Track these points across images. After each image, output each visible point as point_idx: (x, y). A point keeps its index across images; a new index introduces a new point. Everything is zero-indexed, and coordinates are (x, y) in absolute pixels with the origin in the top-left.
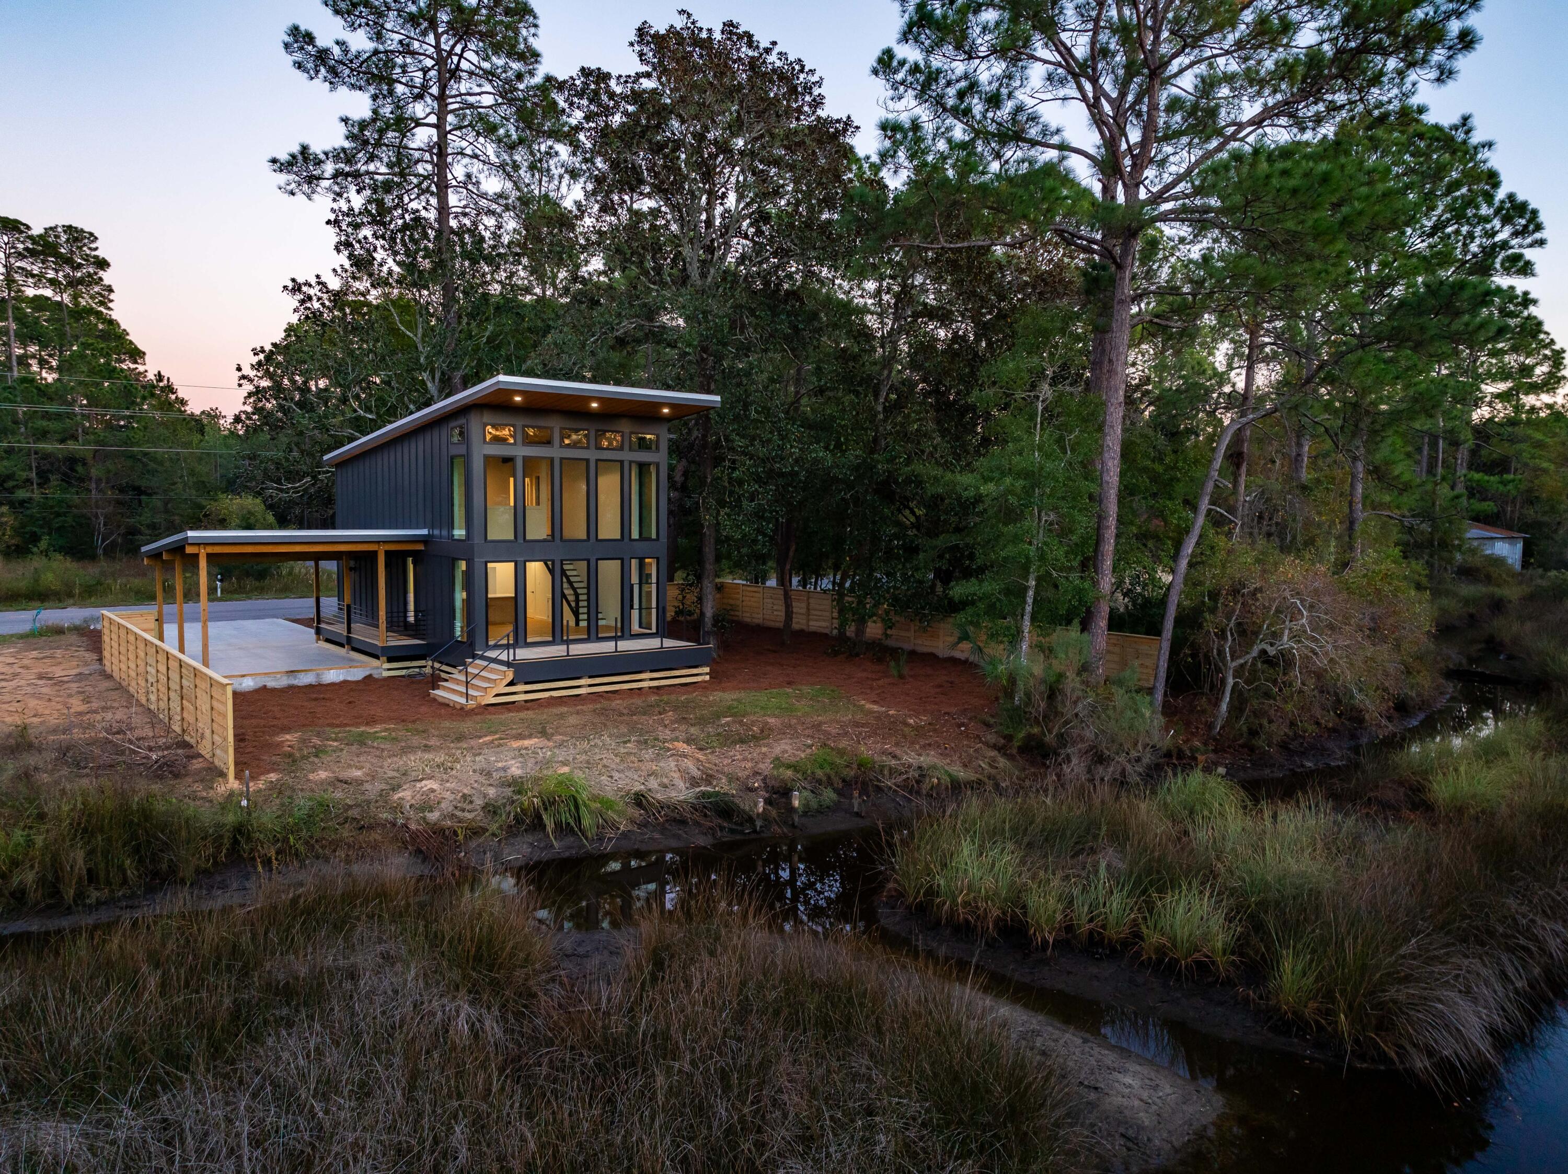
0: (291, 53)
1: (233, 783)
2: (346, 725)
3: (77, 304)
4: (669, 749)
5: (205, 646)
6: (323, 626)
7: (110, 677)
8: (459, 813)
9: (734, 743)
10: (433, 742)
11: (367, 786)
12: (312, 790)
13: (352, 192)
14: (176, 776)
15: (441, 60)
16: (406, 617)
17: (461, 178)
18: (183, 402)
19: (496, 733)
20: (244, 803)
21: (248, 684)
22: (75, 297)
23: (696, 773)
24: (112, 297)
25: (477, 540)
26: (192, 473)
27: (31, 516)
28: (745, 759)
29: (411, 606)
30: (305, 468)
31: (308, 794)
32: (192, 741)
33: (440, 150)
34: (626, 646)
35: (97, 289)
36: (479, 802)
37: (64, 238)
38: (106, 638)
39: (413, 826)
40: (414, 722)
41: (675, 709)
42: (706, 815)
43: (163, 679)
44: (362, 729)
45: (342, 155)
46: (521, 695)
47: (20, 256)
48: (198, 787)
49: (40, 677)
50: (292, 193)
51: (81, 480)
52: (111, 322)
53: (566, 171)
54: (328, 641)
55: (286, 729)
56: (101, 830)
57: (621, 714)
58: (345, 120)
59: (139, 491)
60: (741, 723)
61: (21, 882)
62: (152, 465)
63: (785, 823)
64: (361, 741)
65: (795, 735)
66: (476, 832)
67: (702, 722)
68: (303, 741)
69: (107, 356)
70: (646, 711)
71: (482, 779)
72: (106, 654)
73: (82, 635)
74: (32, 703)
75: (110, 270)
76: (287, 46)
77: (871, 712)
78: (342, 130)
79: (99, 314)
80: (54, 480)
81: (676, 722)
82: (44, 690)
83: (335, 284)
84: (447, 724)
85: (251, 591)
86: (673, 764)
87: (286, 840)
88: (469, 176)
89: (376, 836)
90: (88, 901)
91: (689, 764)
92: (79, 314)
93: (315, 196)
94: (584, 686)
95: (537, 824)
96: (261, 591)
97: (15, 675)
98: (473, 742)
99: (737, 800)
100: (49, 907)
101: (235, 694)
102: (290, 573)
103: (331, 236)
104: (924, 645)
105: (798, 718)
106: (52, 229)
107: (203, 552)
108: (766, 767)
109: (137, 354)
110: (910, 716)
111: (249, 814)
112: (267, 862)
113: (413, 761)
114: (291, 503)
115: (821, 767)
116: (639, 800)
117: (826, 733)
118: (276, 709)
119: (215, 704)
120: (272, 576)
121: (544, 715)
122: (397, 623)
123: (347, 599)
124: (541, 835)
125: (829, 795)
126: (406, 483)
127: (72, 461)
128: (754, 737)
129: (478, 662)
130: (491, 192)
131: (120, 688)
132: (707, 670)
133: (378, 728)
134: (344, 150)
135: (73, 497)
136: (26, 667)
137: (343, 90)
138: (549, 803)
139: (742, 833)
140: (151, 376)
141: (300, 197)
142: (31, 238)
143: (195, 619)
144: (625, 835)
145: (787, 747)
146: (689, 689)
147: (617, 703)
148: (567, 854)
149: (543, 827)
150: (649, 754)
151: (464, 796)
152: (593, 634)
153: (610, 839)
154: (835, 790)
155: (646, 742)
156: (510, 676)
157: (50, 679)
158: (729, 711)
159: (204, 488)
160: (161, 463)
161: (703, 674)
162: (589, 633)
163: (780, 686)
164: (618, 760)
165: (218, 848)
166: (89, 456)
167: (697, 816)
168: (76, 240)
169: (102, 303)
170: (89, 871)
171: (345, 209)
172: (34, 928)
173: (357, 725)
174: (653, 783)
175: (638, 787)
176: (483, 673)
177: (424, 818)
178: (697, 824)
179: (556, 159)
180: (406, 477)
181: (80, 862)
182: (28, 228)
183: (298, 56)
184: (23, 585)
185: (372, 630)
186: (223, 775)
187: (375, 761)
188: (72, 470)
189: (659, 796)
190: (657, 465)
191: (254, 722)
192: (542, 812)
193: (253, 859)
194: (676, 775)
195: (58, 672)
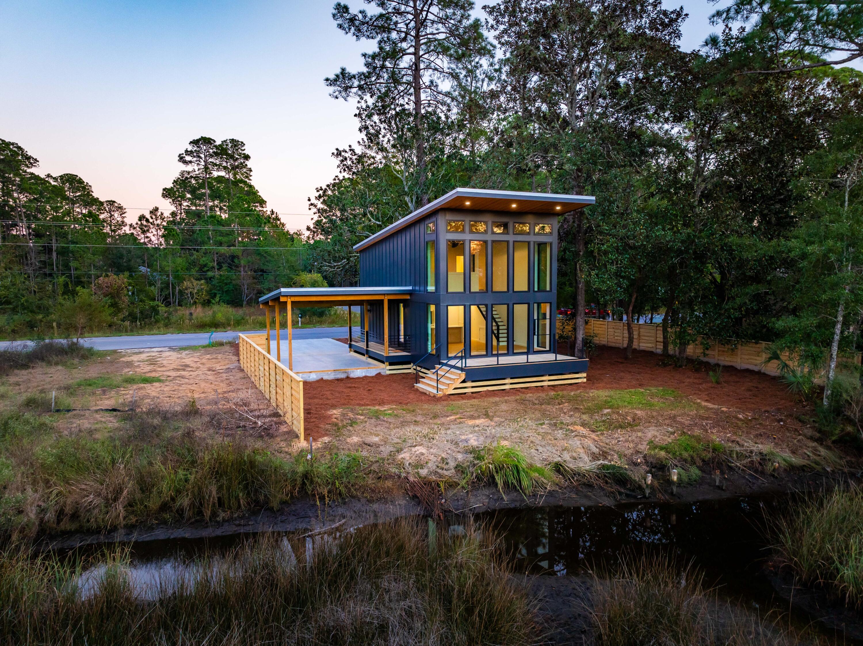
0: (336, 20)
1: (302, 444)
2: (368, 405)
3: (235, 178)
4: (572, 431)
5: (290, 354)
6: (353, 343)
7: (242, 370)
8: (440, 471)
9: (616, 428)
10: (419, 418)
11: (382, 448)
12: (349, 450)
13: (367, 97)
14: (272, 436)
15: (416, 15)
16: (399, 339)
17: (428, 84)
18: (283, 225)
19: (457, 414)
20: (309, 457)
21: (313, 377)
22: (235, 175)
23: (596, 450)
24: (251, 174)
25: (442, 292)
26: (287, 261)
27: (214, 285)
28: (627, 441)
29: (402, 332)
30: (343, 254)
31: (347, 452)
32: (281, 413)
33: (416, 69)
34: (534, 358)
35: (245, 170)
36: (452, 464)
37: (230, 145)
38: (241, 349)
39: (411, 479)
40: (406, 404)
41: (569, 401)
42: (607, 483)
43: (267, 374)
44: (377, 407)
45: (362, 76)
46: (470, 387)
47: (211, 156)
48: (283, 444)
49: (209, 370)
50: (337, 98)
51: (237, 266)
52: (251, 186)
53: (486, 76)
54: (355, 352)
55: (334, 407)
56: (226, 473)
57: (534, 404)
58: (364, 55)
59: (262, 271)
60: (618, 413)
61: (180, 505)
62: (269, 258)
63: (666, 491)
64: (377, 416)
65: (658, 425)
66: (452, 485)
67: (589, 411)
68: (343, 415)
69: (248, 203)
70: (550, 401)
71: (453, 447)
72: (241, 357)
73: (232, 346)
74: (203, 385)
75: (250, 160)
76: (334, 16)
77: (708, 409)
78: (363, 60)
79: (245, 183)
80: (225, 267)
81: (571, 410)
82: (210, 377)
83: (359, 150)
84: (426, 406)
85: (316, 323)
86: (578, 443)
87: (334, 484)
88: (432, 82)
89: (389, 484)
90: (218, 519)
91: (588, 442)
92: (236, 183)
93: (348, 98)
94: (508, 384)
95: (492, 482)
96: (321, 323)
97: (198, 368)
98: (443, 420)
99: (629, 473)
100: (196, 521)
101: (305, 383)
102: (335, 314)
103: (357, 123)
104: (726, 360)
105: (657, 411)
106: (225, 141)
107: (289, 300)
108: (644, 447)
109: (262, 202)
110: (739, 413)
111: (312, 466)
112: (322, 498)
113: (409, 431)
114: (335, 274)
115: (686, 450)
116: (558, 468)
117: (681, 423)
118: (328, 393)
119: (294, 392)
120: (326, 315)
121: (485, 403)
122: (394, 343)
123: (366, 328)
124: (494, 490)
125: (695, 472)
126: (400, 259)
127: (233, 257)
128: (629, 424)
129: (444, 367)
130: (444, 91)
131: (247, 377)
132: (585, 375)
133: (386, 407)
134: (363, 74)
135: (232, 274)
136: (203, 364)
137: (363, 39)
138: (500, 468)
139: (635, 497)
140: (269, 213)
141: (341, 99)
142: (216, 146)
143: (286, 339)
144: (551, 494)
145: (656, 433)
146: (574, 387)
147: (529, 396)
148: (512, 506)
149: (496, 485)
150: (560, 434)
151: (443, 459)
152: (510, 350)
153: (541, 496)
154: (698, 467)
155: (555, 425)
156: (463, 376)
157: (214, 371)
158: (606, 404)
159: (293, 269)
160: (273, 257)
161: (582, 377)
162: (508, 350)
163: (634, 387)
164: (540, 438)
165: (294, 487)
166: (240, 254)
167: (601, 482)
168: (235, 146)
169: (247, 177)
170: (219, 499)
171: (364, 107)
172: (187, 536)
173: (374, 405)
174: (567, 456)
175: (558, 459)
176: (447, 375)
177: (418, 473)
178: (601, 488)
179: (480, 69)
180: (400, 256)
181: (214, 493)
182: (214, 141)
183: (340, 21)
184: (207, 320)
185: (379, 346)
186: (297, 437)
187: (386, 430)
188: (233, 262)
189: (571, 466)
190: (551, 244)
191: (316, 401)
192: (495, 474)
193: (314, 495)
194: (582, 451)
195: (218, 367)
